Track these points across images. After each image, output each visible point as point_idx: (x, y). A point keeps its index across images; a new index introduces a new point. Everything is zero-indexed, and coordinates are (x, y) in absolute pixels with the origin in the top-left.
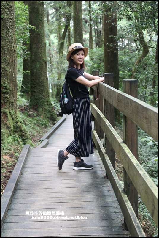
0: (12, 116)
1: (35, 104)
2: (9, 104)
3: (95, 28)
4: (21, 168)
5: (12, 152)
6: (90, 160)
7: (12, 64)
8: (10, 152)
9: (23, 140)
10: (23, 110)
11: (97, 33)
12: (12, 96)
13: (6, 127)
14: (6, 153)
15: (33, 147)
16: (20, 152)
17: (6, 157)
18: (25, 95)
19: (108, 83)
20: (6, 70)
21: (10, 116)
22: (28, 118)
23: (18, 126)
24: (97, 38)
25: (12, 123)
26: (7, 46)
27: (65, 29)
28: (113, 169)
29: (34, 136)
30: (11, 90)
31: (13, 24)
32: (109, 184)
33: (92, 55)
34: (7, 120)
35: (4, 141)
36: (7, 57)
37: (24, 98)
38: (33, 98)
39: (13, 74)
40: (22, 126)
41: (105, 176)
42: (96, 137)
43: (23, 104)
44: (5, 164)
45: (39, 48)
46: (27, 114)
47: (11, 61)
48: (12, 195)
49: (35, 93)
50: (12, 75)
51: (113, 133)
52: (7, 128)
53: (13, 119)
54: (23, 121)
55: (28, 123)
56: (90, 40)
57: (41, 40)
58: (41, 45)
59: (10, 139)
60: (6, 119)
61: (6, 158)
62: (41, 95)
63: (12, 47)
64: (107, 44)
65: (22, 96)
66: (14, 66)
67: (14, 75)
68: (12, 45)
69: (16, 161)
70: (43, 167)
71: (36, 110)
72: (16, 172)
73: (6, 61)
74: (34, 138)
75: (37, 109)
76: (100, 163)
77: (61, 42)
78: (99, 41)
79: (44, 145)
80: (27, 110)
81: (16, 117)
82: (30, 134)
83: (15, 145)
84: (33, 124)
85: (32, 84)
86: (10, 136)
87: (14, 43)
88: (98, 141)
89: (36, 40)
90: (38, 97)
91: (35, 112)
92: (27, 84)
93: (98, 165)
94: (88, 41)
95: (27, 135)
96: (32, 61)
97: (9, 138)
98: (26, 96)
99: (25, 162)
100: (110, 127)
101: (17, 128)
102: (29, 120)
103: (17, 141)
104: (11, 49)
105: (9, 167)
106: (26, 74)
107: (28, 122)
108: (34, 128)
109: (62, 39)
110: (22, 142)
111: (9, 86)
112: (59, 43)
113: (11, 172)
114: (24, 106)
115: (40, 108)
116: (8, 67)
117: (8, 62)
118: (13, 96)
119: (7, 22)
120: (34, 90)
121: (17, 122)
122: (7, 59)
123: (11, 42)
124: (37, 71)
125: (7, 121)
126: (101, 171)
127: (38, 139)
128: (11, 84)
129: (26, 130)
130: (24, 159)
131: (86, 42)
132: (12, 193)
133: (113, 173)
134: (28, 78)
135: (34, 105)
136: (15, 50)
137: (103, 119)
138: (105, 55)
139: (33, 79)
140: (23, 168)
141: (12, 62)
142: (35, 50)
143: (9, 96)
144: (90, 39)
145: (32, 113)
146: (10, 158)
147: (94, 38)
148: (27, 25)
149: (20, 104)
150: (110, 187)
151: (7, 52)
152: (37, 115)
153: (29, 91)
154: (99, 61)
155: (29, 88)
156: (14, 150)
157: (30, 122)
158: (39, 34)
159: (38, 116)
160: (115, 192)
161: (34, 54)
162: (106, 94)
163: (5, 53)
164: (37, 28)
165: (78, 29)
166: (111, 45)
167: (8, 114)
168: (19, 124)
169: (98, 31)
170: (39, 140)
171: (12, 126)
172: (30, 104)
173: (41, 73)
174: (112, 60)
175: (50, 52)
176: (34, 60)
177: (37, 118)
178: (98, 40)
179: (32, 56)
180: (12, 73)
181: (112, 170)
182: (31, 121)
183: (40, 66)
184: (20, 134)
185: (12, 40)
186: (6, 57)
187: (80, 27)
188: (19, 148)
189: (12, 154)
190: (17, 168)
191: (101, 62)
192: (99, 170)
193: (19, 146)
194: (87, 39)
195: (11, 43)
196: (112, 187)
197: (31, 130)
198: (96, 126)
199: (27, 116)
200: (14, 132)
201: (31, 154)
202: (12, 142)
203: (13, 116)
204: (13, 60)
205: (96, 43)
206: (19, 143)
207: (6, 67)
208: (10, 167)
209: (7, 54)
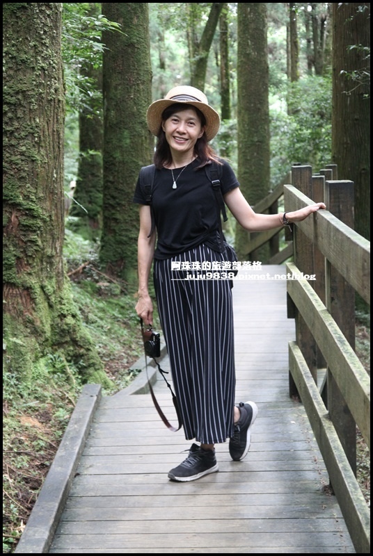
0: (47, 298)
1: (118, 256)
2: (42, 261)
3: (305, 11)
4: (75, 457)
5: (46, 405)
6: (280, 436)
7: (51, 143)
8: (41, 405)
9: (81, 371)
10: (79, 276)
11: (313, 26)
12: (48, 236)
13: (29, 331)
14: (30, 408)
15: (108, 391)
16: (71, 406)
17: (31, 419)
18: (85, 225)
19: (337, 209)
20: (33, 161)
21: (43, 296)
22: (95, 301)
23: (65, 327)
24: (312, 43)
25: (49, 319)
26: (36, 89)
27: (210, 16)
28: (349, 467)
29: (112, 357)
30: (48, 219)
31: (56, 22)
32: (336, 511)
33: (296, 100)
34: (33, 309)
35: (25, 373)
36: (38, 121)
37: (81, 234)
38: (109, 239)
39: (52, 173)
40: (77, 329)
41: (325, 487)
42: (300, 365)
43: (78, 257)
44: (26, 443)
45: (131, 87)
46: (92, 287)
47: (47, 133)
48: (49, 537)
49: (118, 223)
50: (50, 175)
51: (348, 361)
52: (32, 333)
53: (51, 306)
54: (80, 309)
55: (94, 317)
56: (290, 49)
57: (138, 61)
58: (138, 79)
59: (42, 367)
60: (30, 307)
61: (31, 425)
62: (134, 229)
63: (53, 91)
64: (342, 71)
65: (75, 228)
66: (57, 149)
67: (55, 175)
68: (50, 87)
69: (60, 433)
70: (141, 455)
71: (120, 277)
72: (59, 469)
73: (33, 134)
74: (113, 364)
75: (121, 272)
76: (313, 445)
77: (197, 57)
78: (319, 52)
79: (143, 385)
80: (91, 276)
81: (60, 301)
82: (99, 350)
83: (56, 383)
84: (109, 320)
85: (109, 197)
86: (42, 357)
87: (59, 81)
88: (306, 380)
89: (123, 64)
90: (127, 236)
91: (115, 281)
92: (91, 192)
93: (305, 453)
94: (283, 52)
95: (91, 354)
96: (108, 125)
97: (38, 365)
98: (88, 228)
99: (87, 438)
100: (342, 342)
101: (63, 332)
102: (97, 308)
103: (63, 371)
104: (49, 98)
105: (37, 451)
106: (90, 160)
107: (93, 312)
108: (113, 331)
109: (201, 48)
110: (77, 376)
111: (42, 208)
112: (193, 60)
113: (44, 467)
114: (84, 261)
115: (132, 269)
116: (39, 152)
117: (39, 137)
118: (53, 238)
119: (38, 17)
120: (113, 214)
121: (63, 316)
122: (37, 127)
123: (50, 77)
124: (122, 156)
125: (34, 313)
126: (314, 470)
127: (125, 368)
128: (48, 203)
129: (88, 339)
130: (84, 429)
131: (277, 54)
132: (50, 531)
133: (349, 480)
134: (95, 171)
135: (112, 261)
136: (59, 101)
137: (322, 315)
138: (336, 105)
139: (110, 182)
140: (81, 455)
141: (51, 137)
142: (119, 93)
143: (41, 236)
144: (290, 46)
145: (106, 284)
146: (42, 423)
147: (302, 43)
148: (97, 18)
149: (71, 257)
150: (339, 520)
151: (36, 107)
152: (122, 292)
153: (99, 212)
154: (317, 117)
155: (96, 203)
156: (54, 400)
157: (100, 314)
158: (132, 45)
159: (126, 295)
160: (352, 537)
161: (115, 105)
162: (330, 244)
163: (30, 109)
164: (127, 25)
165: (253, 21)
166: (354, 76)
167: (38, 290)
168: (70, 320)
169: (314, 19)
170: (126, 371)
171: (47, 328)
172: (100, 258)
173: (134, 162)
174: (356, 120)
175: (163, 87)
176: (115, 122)
177: (122, 299)
178: (315, 50)
179: (108, 110)
180: (51, 170)
181: (345, 470)
182: (103, 310)
183: (132, 142)
184: (70, 351)
185: (52, 72)
186: (33, 122)
187: (259, 14)
188: (67, 395)
189: (47, 413)
190: (62, 456)
191: (321, 121)
192: (307, 468)
193: (69, 387)
194: (281, 46)
195: (50, 81)
196: (343, 520)
197: (104, 338)
198: (301, 333)
199: (92, 295)
200: (53, 345)
201: (104, 414)
202: (48, 375)
203: (53, 299)
204: (54, 131)
205: (308, 58)
206: (68, 379)
207: (34, 152)
208: (42, 453)
209: (37, 112)
